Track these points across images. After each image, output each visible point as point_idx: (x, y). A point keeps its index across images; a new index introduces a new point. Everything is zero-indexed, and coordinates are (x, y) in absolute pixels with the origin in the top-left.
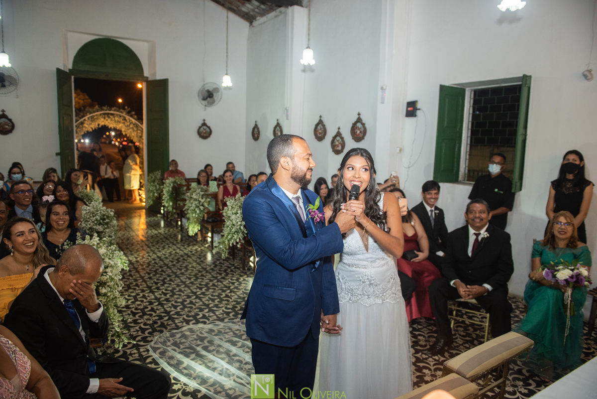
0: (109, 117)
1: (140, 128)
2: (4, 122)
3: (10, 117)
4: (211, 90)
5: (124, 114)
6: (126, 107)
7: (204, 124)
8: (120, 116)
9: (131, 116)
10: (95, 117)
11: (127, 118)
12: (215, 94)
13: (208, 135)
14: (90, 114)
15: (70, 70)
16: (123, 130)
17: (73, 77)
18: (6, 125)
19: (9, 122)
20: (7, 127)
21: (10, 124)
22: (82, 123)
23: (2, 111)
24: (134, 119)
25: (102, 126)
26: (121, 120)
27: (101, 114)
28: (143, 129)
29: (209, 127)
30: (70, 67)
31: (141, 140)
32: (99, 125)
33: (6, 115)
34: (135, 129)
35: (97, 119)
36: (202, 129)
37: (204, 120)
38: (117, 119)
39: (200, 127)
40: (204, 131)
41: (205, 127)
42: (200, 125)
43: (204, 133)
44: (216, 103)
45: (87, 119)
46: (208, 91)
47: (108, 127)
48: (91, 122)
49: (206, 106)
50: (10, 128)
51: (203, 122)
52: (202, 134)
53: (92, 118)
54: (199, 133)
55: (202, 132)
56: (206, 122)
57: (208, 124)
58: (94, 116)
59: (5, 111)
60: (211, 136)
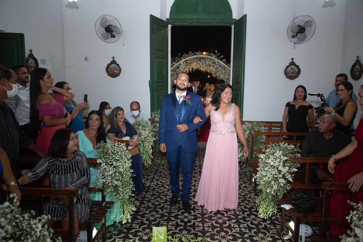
0: (201, 62)
1: (228, 71)
2: (114, 67)
3: (118, 63)
4: (302, 24)
5: (213, 58)
6: (216, 51)
7: (292, 63)
8: (211, 60)
9: (221, 59)
10: (189, 62)
11: (216, 61)
12: (307, 29)
13: (296, 75)
14: (185, 59)
15: (167, 19)
16: (213, 73)
17: (170, 26)
18: (115, 69)
19: (117, 67)
20: (116, 71)
21: (118, 69)
22: (178, 67)
23: (112, 58)
24: (224, 62)
25: (196, 70)
26: (211, 63)
27: (194, 59)
28: (230, 71)
29: (298, 67)
30: (168, 16)
31: (228, 82)
32: (192, 69)
33: (116, 61)
34: (223, 71)
35: (191, 63)
36: (289, 68)
37: (293, 59)
38: (207, 63)
39: (287, 67)
40: (292, 71)
41: (293, 67)
42: (288, 65)
43: (292, 73)
44: (307, 39)
45: (182, 63)
46: (299, 26)
47: (201, 70)
48: (185, 67)
49: (295, 43)
50: (118, 72)
51: (291, 61)
52: (289, 75)
53: (186, 63)
54: (286, 73)
55: (290, 72)
56: (294, 61)
57: (297, 64)
58: (187, 60)
59: (115, 58)
60: (299, 76)
